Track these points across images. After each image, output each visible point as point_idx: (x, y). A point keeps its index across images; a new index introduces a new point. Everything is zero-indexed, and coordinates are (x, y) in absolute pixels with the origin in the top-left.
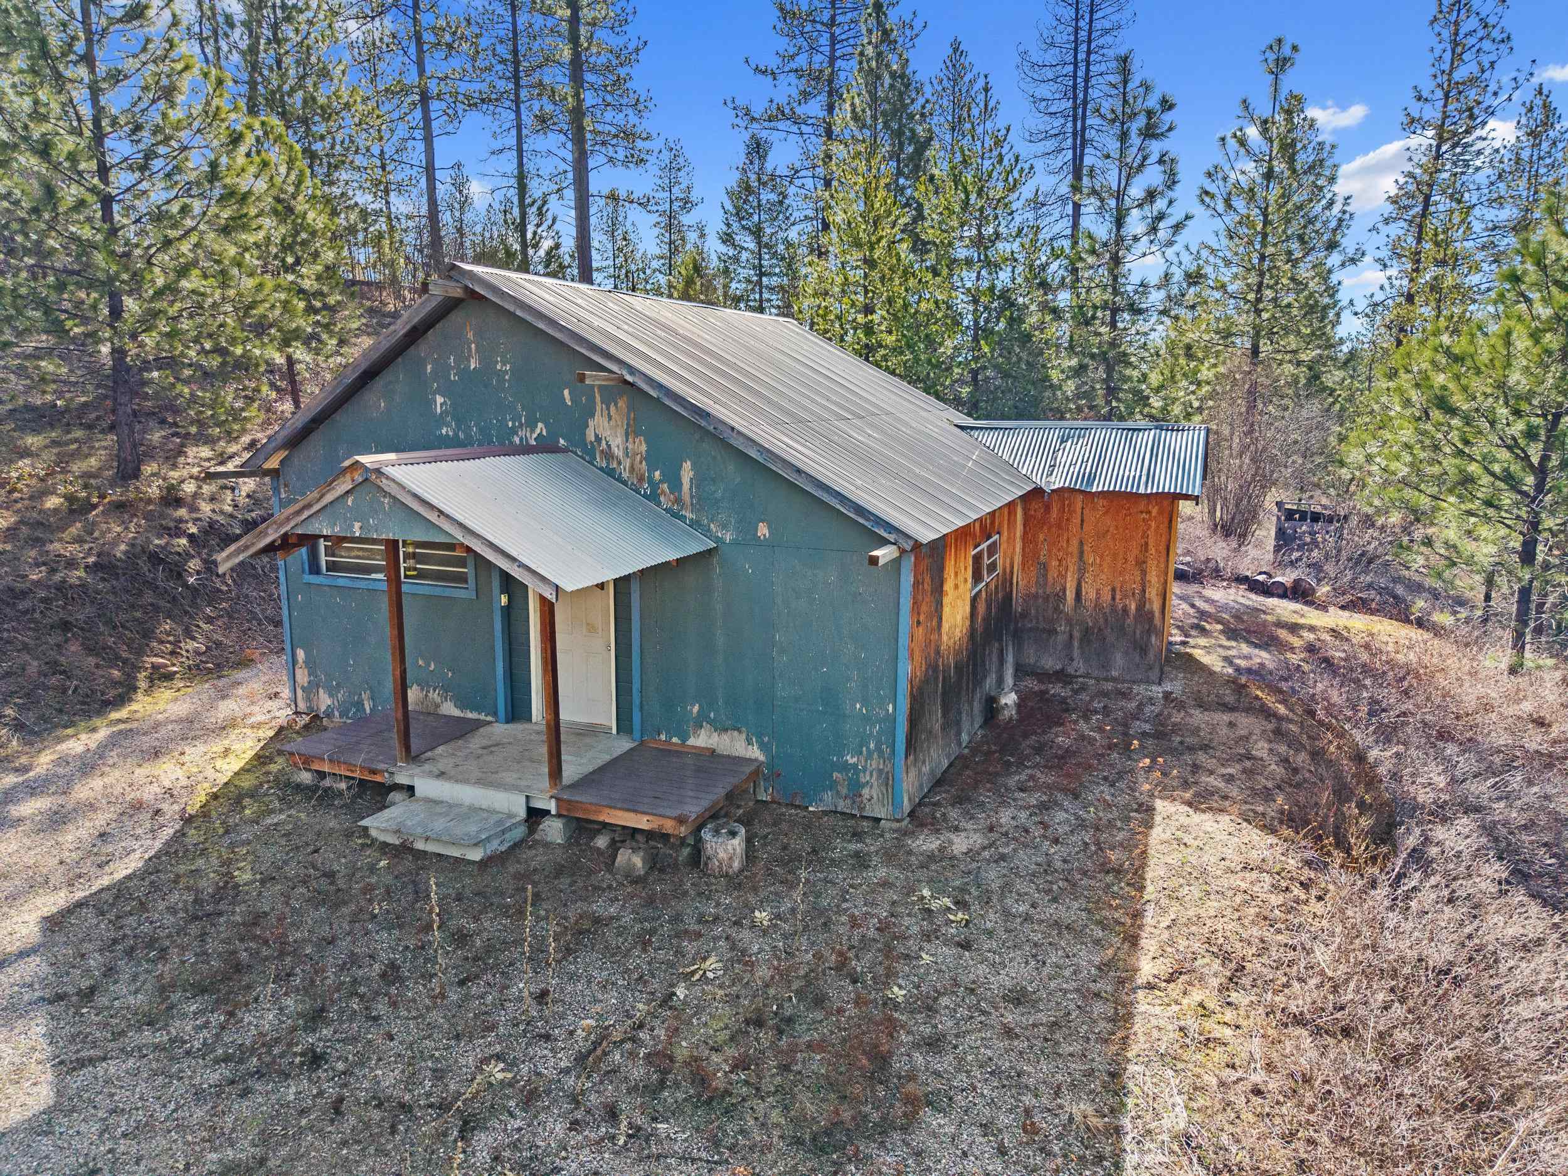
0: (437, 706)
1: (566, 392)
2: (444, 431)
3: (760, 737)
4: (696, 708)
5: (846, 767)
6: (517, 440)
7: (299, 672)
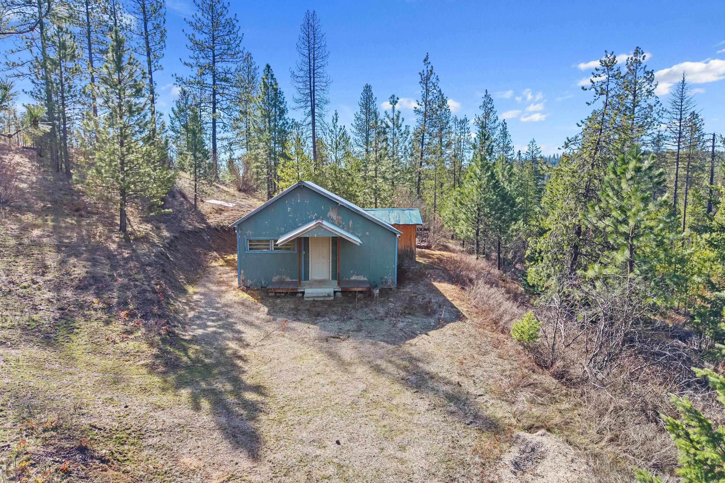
0: (284, 279)
1: (323, 207)
2: (290, 216)
3: (366, 275)
4: (352, 271)
6: (310, 217)
7: (241, 276)
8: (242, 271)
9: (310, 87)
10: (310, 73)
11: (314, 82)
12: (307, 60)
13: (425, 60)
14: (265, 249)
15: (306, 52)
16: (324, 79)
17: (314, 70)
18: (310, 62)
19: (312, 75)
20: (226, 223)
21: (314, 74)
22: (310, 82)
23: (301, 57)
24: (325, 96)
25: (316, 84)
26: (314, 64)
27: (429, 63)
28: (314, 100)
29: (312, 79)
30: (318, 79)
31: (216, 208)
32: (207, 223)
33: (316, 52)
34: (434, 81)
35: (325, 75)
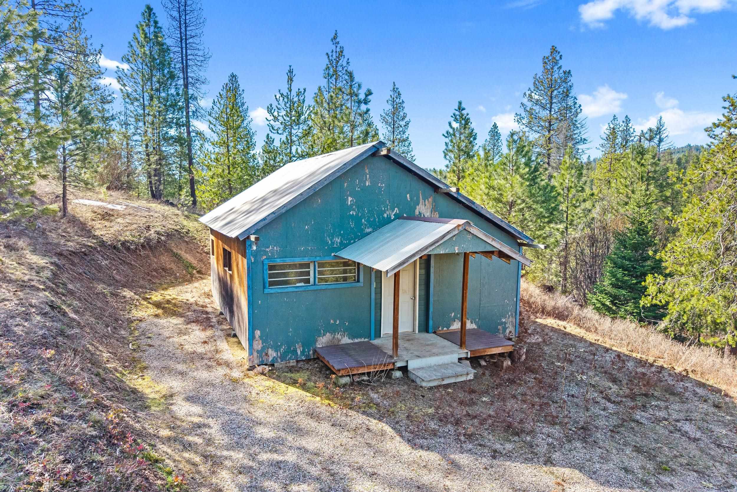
0: (339, 340)
1: (408, 195)
2: (351, 213)
3: (475, 320)
4: (453, 314)
5: (502, 323)
6: (385, 215)
7: (255, 343)
8: (258, 333)
9: (182, 59)
10: (181, 41)
11: (186, 56)
12: (176, 24)
13: (335, 38)
14: (300, 281)
15: (176, 14)
16: (200, 53)
17: (186, 39)
18: (180, 28)
19: (184, 45)
20: (127, 236)
21: (186, 44)
22: (182, 54)
23: (170, 20)
24: (201, 74)
25: (189, 57)
26: (186, 31)
27: (338, 43)
28: (187, 78)
29: (184, 51)
30: (193, 52)
31: (99, 211)
32: (95, 237)
33: (187, 17)
34: (345, 64)
35: (201, 47)
